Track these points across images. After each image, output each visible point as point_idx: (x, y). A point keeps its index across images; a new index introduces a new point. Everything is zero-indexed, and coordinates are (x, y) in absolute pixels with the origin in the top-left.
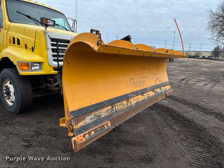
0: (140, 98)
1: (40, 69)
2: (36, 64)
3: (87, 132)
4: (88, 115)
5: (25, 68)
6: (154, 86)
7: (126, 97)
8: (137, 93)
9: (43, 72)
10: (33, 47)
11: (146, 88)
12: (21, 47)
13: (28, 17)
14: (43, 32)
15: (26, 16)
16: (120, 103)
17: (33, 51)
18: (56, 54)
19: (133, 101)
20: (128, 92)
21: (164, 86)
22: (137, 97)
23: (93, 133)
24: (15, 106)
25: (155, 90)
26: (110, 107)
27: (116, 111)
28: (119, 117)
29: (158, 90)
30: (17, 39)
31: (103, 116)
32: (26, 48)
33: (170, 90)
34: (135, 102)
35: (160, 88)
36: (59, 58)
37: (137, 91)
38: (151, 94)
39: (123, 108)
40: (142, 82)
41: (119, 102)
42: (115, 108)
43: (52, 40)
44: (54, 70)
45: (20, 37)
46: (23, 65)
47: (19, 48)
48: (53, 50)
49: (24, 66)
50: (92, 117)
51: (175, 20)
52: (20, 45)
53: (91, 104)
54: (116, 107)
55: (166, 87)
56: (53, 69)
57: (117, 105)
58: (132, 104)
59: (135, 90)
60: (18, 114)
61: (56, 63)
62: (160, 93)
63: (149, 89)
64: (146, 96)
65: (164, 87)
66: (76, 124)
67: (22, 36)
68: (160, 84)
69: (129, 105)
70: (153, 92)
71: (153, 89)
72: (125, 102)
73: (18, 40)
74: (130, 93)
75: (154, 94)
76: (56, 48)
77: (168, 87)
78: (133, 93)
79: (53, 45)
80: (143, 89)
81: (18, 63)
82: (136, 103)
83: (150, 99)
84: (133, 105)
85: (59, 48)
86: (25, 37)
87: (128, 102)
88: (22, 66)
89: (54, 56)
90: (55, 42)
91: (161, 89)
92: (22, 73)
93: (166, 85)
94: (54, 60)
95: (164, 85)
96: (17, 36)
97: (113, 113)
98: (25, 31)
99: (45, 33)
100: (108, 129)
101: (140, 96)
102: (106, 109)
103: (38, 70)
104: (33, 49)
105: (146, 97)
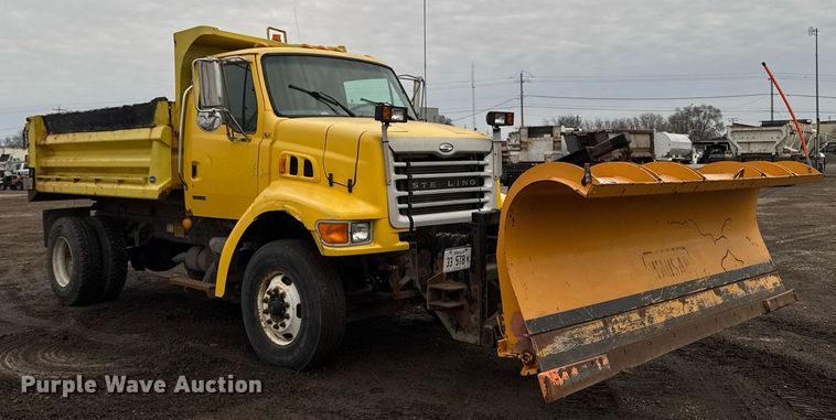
0: (678, 309)
1: (369, 237)
2: (360, 225)
3: (564, 367)
4: (559, 335)
5: (336, 237)
6: (720, 275)
7: (638, 303)
8: (666, 295)
9: (378, 246)
10: (350, 181)
11: (693, 282)
12: (317, 182)
13: (316, 95)
14: (377, 138)
15: (309, 93)
16: (623, 317)
17: (350, 191)
18: (407, 193)
19: (659, 315)
20: (641, 291)
21: (755, 277)
22: (668, 305)
23: (575, 371)
24: (302, 345)
25: (722, 289)
26: (600, 324)
27: (617, 336)
28: (625, 350)
29: (734, 289)
30: (303, 162)
31: (588, 342)
32: (331, 184)
33: (778, 290)
34: (663, 319)
35: (740, 282)
36: (414, 205)
37: (665, 288)
38: (711, 299)
39: (630, 329)
40: (676, 263)
41: (621, 313)
42: (613, 329)
43: (398, 156)
44: (401, 240)
45: (312, 155)
46: (332, 228)
47: (309, 185)
48: (400, 185)
49: (336, 231)
50: (566, 339)
51: (764, 64)
52: (312, 176)
53: (561, 311)
54: (615, 326)
55: (762, 281)
56: (397, 236)
57: (616, 322)
58: (655, 322)
59: (659, 284)
60: (307, 369)
61: (404, 219)
62: (743, 299)
63: (701, 284)
64: (692, 305)
65: (754, 282)
66: (540, 349)
67: (319, 152)
68: (739, 270)
69: (647, 324)
70: (718, 293)
71: (715, 284)
72: (635, 316)
73: (308, 164)
74: (646, 293)
75: (719, 300)
76: (405, 177)
77: (771, 282)
78: (655, 293)
79: (398, 170)
80: (682, 284)
81: (320, 224)
82: (667, 323)
83: (708, 315)
84: (659, 327)
85: (414, 176)
86: (329, 154)
87: (642, 315)
88: (329, 232)
89: (400, 200)
90: (403, 161)
91: (743, 287)
92: (328, 250)
93: (764, 275)
94: (402, 212)
95: (756, 273)
96: (303, 152)
97: (610, 340)
98: (326, 140)
99: (383, 141)
100: (605, 372)
101: (677, 304)
102: (591, 327)
103: (365, 240)
104: (350, 187)
105: (695, 309)
